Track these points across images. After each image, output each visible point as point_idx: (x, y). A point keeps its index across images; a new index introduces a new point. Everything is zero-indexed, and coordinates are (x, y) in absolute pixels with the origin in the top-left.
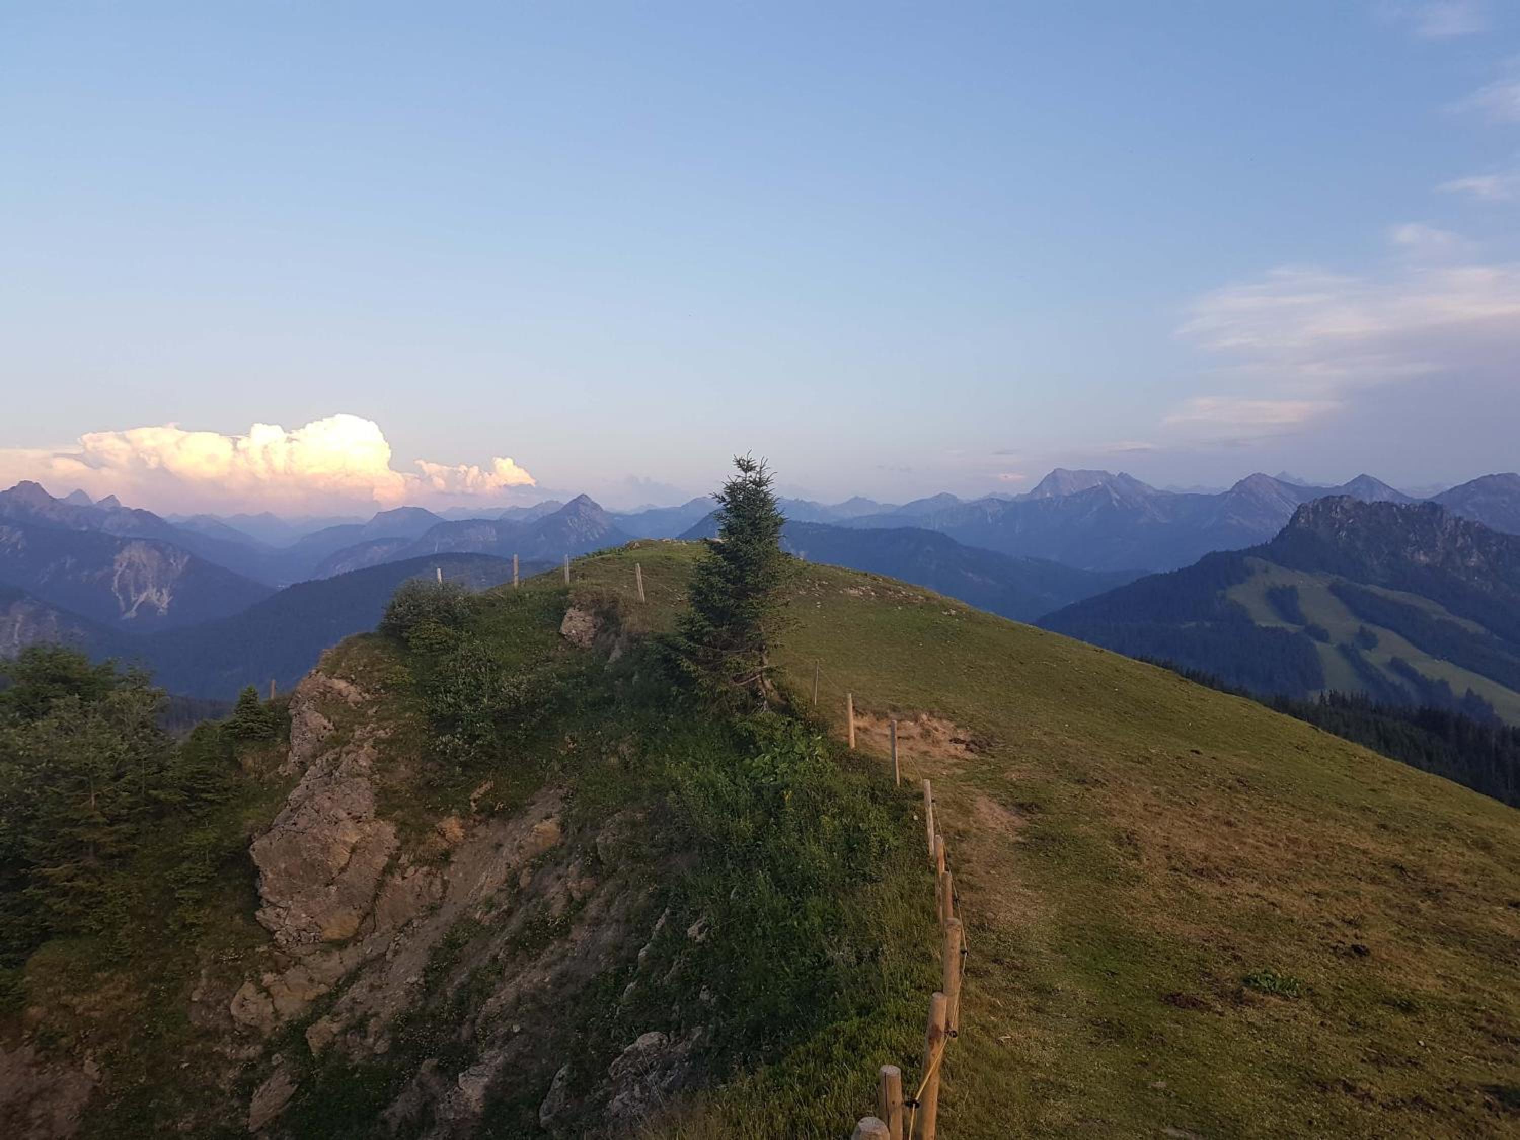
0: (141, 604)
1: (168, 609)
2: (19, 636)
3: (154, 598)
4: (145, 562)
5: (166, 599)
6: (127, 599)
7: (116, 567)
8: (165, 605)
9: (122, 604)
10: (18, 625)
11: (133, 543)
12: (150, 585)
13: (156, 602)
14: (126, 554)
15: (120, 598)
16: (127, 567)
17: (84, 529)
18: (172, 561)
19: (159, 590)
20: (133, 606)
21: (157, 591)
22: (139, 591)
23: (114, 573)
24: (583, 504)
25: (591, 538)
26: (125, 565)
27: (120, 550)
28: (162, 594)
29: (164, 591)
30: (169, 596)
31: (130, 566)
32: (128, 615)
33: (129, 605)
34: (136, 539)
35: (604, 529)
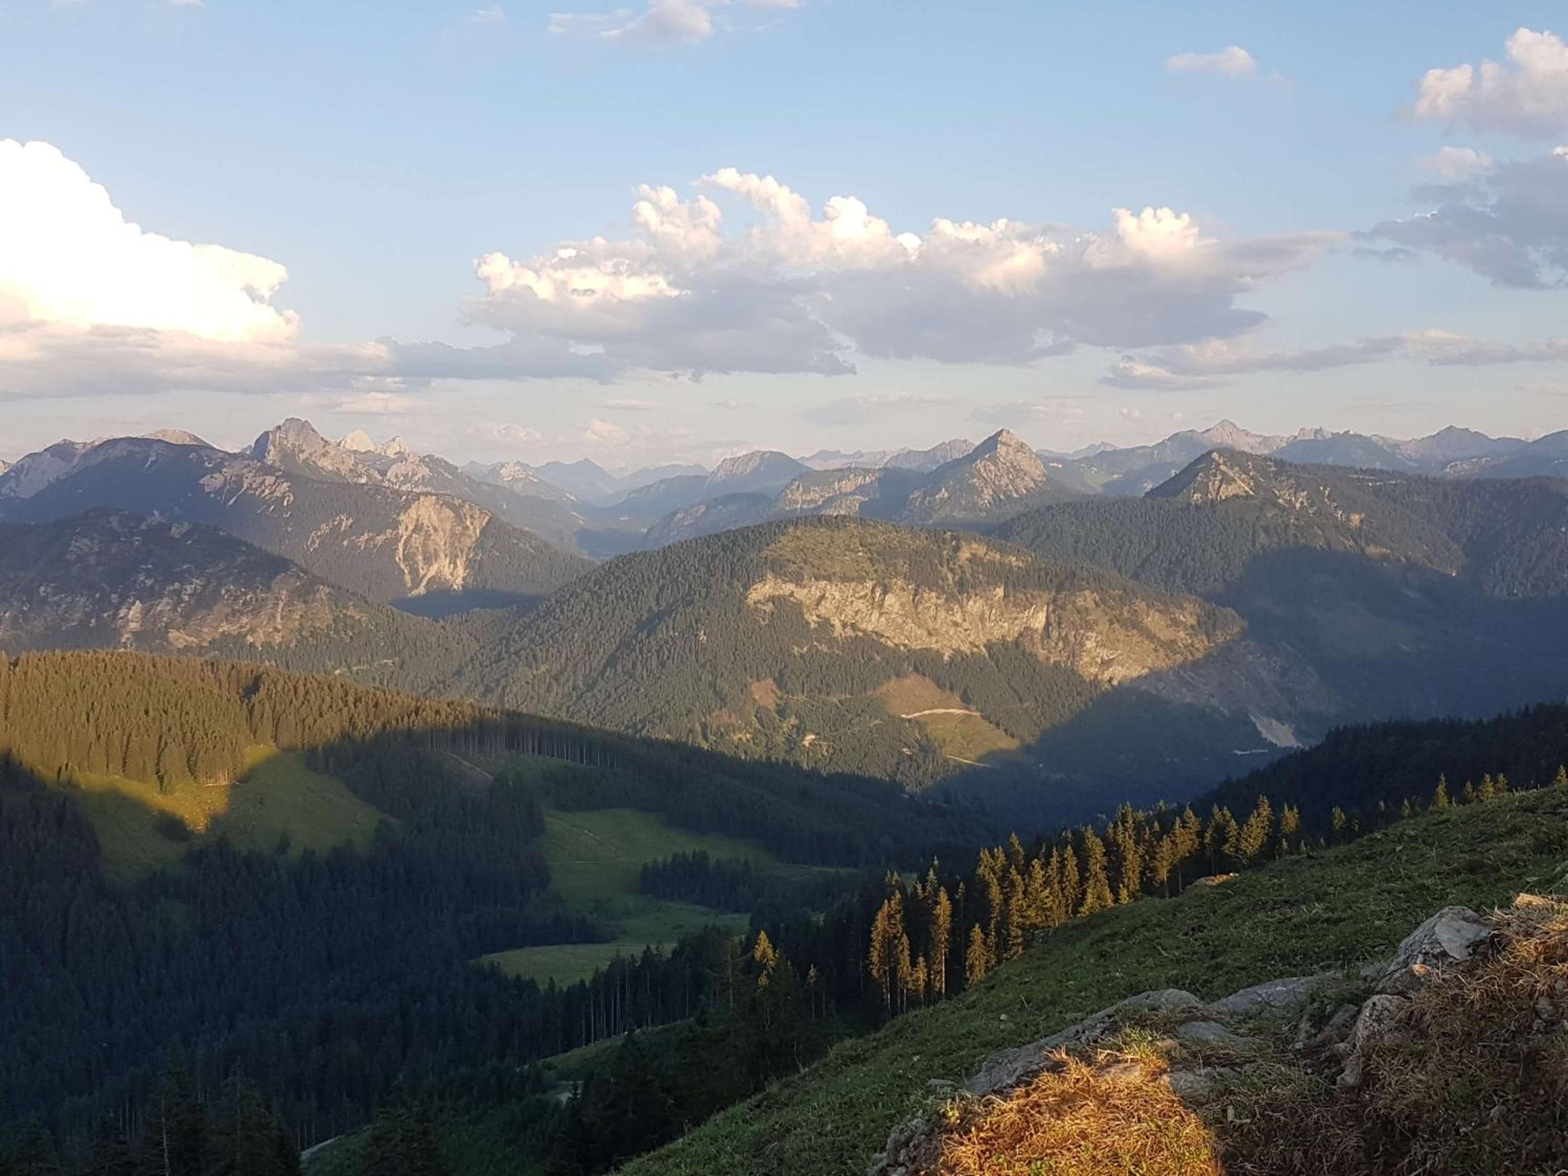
0: (429, 579)
1: (463, 586)
2: (282, 618)
3: (447, 571)
4: (436, 524)
5: (461, 572)
6: (414, 571)
7: (401, 530)
8: (459, 581)
9: (408, 578)
10: (281, 604)
11: (422, 498)
12: (442, 555)
13: (449, 577)
14: (412, 513)
15: (406, 571)
16: (414, 531)
17: (363, 481)
18: (468, 523)
19: (453, 562)
20: (421, 581)
21: (450, 563)
22: (429, 559)
23: (397, 539)
24: (1004, 444)
25: (1015, 495)
26: (411, 528)
27: (406, 507)
28: (456, 566)
29: (458, 562)
30: (466, 568)
31: (418, 529)
32: (415, 592)
33: (416, 583)
34: (426, 494)
35: (1035, 482)
